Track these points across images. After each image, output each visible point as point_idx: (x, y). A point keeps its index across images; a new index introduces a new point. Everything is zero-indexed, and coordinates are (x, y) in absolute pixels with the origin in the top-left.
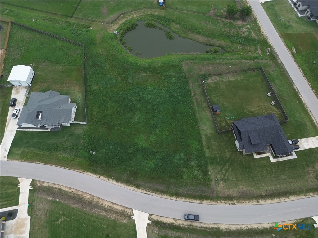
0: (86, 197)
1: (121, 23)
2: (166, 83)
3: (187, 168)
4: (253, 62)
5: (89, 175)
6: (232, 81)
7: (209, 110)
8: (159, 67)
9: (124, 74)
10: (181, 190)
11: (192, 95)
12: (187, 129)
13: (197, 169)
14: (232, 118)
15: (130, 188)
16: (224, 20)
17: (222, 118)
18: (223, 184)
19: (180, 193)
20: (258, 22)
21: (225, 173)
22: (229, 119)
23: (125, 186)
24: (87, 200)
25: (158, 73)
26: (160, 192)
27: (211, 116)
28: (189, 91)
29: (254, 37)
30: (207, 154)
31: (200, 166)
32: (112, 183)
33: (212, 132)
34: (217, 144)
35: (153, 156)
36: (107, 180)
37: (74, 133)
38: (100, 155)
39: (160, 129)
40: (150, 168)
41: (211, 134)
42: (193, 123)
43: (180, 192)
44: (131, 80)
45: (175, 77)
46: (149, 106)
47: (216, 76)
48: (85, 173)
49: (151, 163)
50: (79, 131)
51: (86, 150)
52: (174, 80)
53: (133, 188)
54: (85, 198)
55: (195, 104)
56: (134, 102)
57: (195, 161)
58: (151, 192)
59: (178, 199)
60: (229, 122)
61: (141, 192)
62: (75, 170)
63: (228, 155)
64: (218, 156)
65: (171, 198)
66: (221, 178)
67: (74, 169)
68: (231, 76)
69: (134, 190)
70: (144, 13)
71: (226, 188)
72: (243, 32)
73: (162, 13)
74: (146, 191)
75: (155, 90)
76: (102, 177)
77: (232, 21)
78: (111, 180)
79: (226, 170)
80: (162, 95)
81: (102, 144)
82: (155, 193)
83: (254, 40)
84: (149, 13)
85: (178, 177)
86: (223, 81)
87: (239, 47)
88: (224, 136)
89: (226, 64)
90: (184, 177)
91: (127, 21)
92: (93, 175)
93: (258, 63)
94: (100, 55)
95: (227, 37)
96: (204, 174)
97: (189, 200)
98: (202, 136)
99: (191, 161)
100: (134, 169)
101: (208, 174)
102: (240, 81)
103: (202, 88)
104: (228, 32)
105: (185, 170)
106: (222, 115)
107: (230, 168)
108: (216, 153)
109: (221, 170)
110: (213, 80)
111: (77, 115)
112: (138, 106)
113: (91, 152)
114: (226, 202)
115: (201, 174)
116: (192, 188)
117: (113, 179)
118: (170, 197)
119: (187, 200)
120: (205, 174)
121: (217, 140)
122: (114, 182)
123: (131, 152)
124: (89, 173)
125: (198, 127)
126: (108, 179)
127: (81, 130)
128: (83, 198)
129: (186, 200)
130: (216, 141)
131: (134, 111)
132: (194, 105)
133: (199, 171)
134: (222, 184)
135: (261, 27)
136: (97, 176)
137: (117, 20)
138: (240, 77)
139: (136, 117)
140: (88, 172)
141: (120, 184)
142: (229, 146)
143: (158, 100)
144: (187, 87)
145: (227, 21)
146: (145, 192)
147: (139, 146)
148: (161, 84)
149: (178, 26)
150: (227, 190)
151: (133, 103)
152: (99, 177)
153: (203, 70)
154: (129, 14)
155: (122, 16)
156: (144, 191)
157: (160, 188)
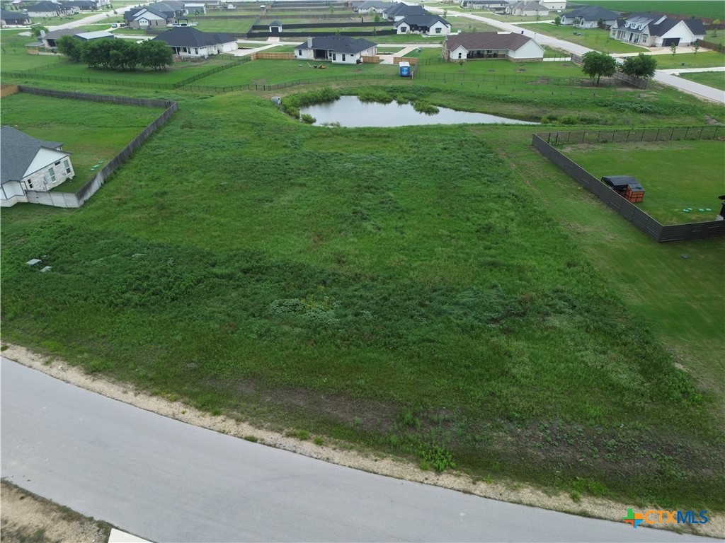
1: (297, 92)
6: (653, 152)
7: (590, 195)
9: (275, 136)
10: (501, 439)
13: (589, 346)
14: (702, 210)
16: (578, 87)
17: (657, 210)
19: (498, 455)
20: (680, 90)
22: (690, 212)
25: (388, 137)
27: (605, 206)
28: (500, 161)
29: (682, 103)
30: (633, 299)
31: (604, 334)
33: (627, 240)
34: (670, 271)
35: (336, 288)
39: (383, 224)
40: (306, 327)
41: (626, 245)
43: (498, 447)
44: (293, 143)
46: (344, 181)
47: (590, 144)
49: (319, 310)
52: (440, 145)
53: (176, 407)
55: (528, 183)
57: (571, 315)
59: (482, 486)
60: (698, 218)
64: (695, 307)
65: (432, 476)
68: (646, 145)
70: (360, 83)
72: (646, 98)
73: (405, 83)
74: (258, 426)
77: (603, 88)
78: (58, 367)
80: (398, 164)
82: (319, 443)
84: (373, 84)
86: (620, 151)
87: (643, 119)
88: (692, 250)
90: (514, 372)
91: (313, 92)
94: (216, 116)
95: (600, 103)
96: (641, 365)
97: (574, 498)
98: (582, 247)
99: (548, 315)
100: (215, 326)
102: (684, 152)
104: (597, 98)
106: (651, 204)
108: (681, 295)
110: (580, 149)
113: (34, 262)
115: (624, 364)
116: (579, 426)
118: (424, 469)
119: (564, 500)
120: (654, 366)
121: (666, 260)
122: (75, 375)
123: (226, 271)
126: (47, 358)
129: (553, 501)
130: (663, 264)
131: (282, 187)
133: (604, 353)
135: (695, 95)
137: (287, 88)
138: (680, 147)
139: (285, 199)
141: (101, 384)
143: (380, 172)
144: (490, 155)
145: (588, 88)
146: (247, 429)
147: (275, 259)
148: (397, 149)
152: (4, 348)
154: (321, 84)
155: (303, 85)
156: (245, 425)
157: (358, 419)
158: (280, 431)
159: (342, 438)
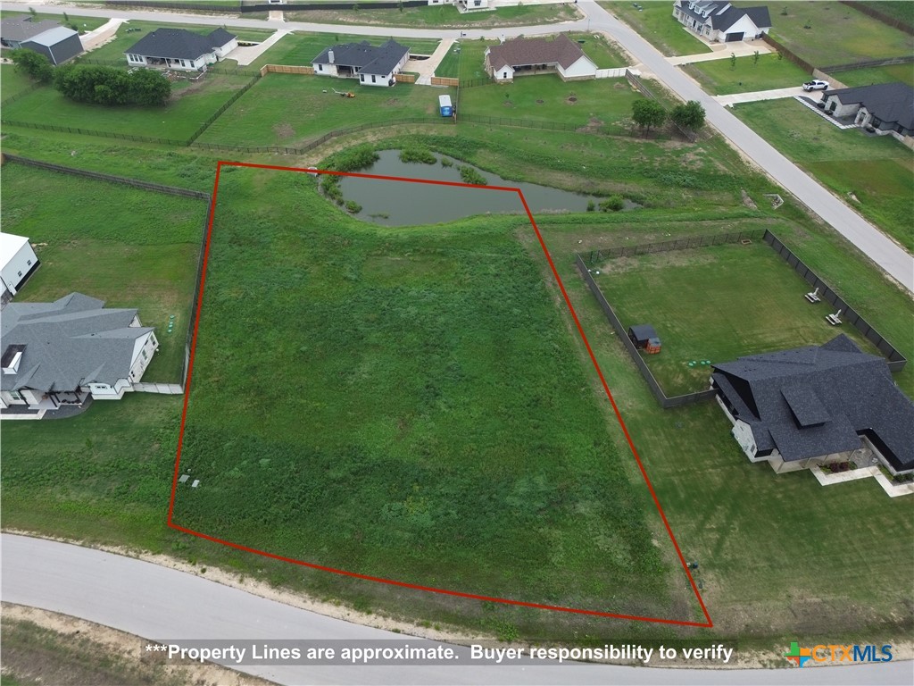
0: (133, 654)
1: (332, 152)
2: (468, 276)
3: (564, 526)
4: (736, 223)
5: (160, 564)
6: (681, 269)
7: (620, 343)
8: (443, 240)
9: (331, 259)
10: (545, 614)
11: (557, 305)
12: (551, 398)
13: (602, 530)
14: (703, 363)
15: (328, 608)
16: (628, 139)
17: (671, 364)
18: (718, 581)
19: (542, 624)
20: (728, 142)
21: (720, 543)
22: (695, 367)
23: (309, 602)
24: (133, 670)
25: (442, 254)
26: (456, 623)
27: (630, 360)
28: (547, 295)
29: (724, 171)
30: (636, 478)
31: (612, 517)
32: (256, 590)
33: (641, 406)
34: (666, 443)
35: (427, 487)
36: (235, 582)
37: (132, 422)
38: (216, 489)
39: (452, 400)
40: (413, 531)
41: (640, 412)
42: (570, 381)
43: (543, 619)
44: (352, 271)
45: (496, 260)
46: (411, 338)
47: (628, 257)
48: (149, 557)
49: (419, 512)
50: (151, 417)
51: (167, 475)
52: (492, 269)
53: (342, 611)
54: (128, 661)
55: (570, 327)
56: (359, 328)
57: (593, 501)
58: (419, 625)
60: (698, 374)
61: (375, 623)
62: (106, 548)
63: (717, 478)
64: (676, 482)
66: (704, 561)
67: (105, 544)
68: (676, 257)
69: (347, 617)
70: (399, 132)
71: (734, 598)
72: (691, 162)
73: (449, 131)
74: (397, 619)
75: (433, 294)
76: (214, 573)
77: (652, 142)
78: (250, 583)
79: (718, 530)
80: (456, 305)
81: (229, 451)
82: (437, 629)
83: (725, 176)
84: (414, 131)
85: (529, 561)
86: (654, 269)
87: (684, 197)
88: (686, 416)
89: (656, 230)
90: (553, 560)
91: (349, 149)
92: (179, 565)
93: (752, 224)
94: (260, 218)
95: (646, 173)
96: (632, 545)
98: (607, 418)
99: (577, 501)
100: (348, 536)
101: (652, 546)
102: (708, 267)
103: (586, 287)
104: (645, 163)
105: (557, 533)
106: (666, 356)
107: (736, 523)
108: (669, 470)
109: (700, 530)
110: (618, 267)
111: (152, 369)
112: (373, 338)
113: (184, 478)
114: (747, 654)
115: (622, 547)
116: (589, 600)
117: (259, 578)
118: (501, 641)
120: (640, 546)
121: (666, 430)
122: (264, 589)
123: (340, 475)
124: (162, 558)
125: (589, 391)
126: (239, 577)
127: (160, 412)
128: (118, 657)
130: (662, 434)
131: (358, 351)
132: (566, 330)
133: (611, 536)
134: (712, 585)
135: (740, 152)
136: (193, 568)
137: (320, 146)
138: (706, 259)
139: (364, 369)
140: (159, 553)
141: (286, 596)
142: (712, 447)
143: (442, 319)
144: (538, 286)
145: (637, 141)
146: (392, 624)
147: (373, 456)
148: (453, 279)
149: (497, 156)
150: (739, 607)
151: (356, 330)
152: (204, 571)
153: (584, 244)
154: (355, 134)
155: (335, 138)
156: (390, 620)
157: (458, 607)
158: (412, 622)
159: (450, 623)
